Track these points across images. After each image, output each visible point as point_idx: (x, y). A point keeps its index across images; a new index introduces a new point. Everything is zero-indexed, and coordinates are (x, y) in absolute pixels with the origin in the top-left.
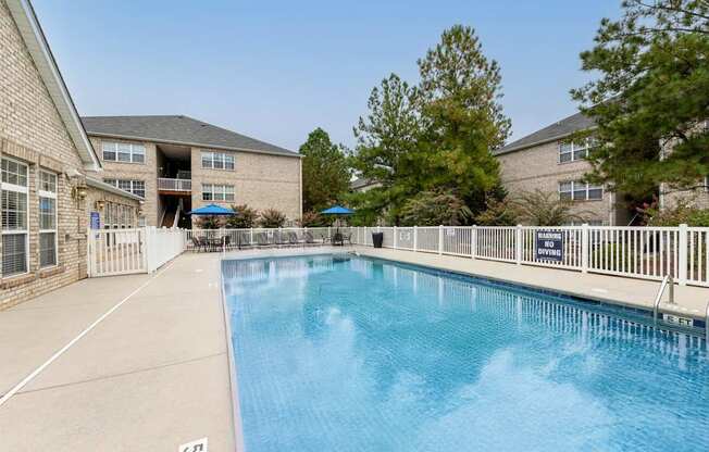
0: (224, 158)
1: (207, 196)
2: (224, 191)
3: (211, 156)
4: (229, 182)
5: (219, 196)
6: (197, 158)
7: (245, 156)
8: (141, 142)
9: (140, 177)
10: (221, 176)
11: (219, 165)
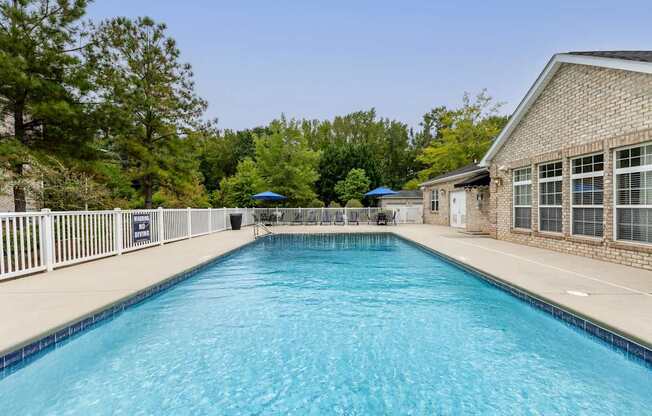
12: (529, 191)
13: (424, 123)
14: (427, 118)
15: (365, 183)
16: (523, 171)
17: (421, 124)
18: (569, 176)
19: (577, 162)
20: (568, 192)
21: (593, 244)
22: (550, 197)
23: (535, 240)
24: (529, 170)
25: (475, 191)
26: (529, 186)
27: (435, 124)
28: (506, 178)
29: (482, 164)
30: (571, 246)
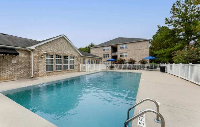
0: (125, 46)
1: (121, 56)
2: (125, 54)
3: (122, 46)
4: (126, 52)
5: (123, 56)
6: (119, 47)
7: (130, 44)
8: (109, 46)
9: (109, 53)
10: (124, 50)
11: (123, 48)
12: (52, 61)
18: (63, 59)
22: (59, 63)
24: (52, 55)
26: (52, 59)
28: (44, 56)
29: (33, 47)
30: (64, 72)
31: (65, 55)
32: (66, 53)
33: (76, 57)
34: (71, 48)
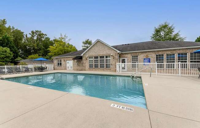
12: (92, 61)
13: (31, 34)
14: (33, 32)
15: (10, 54)
16: (91, 57)
17: (30, 34)
18: (99, 59)
19: (100, 57)
20: (99, 61)
21: (103, 69)
22: (96, 62)
23: (94, 70)
24: (92, 57)
25: (76, 60)
26: (92, 60)
27: (37, 36)
28: (88, 58)
29: (82, 55)
30: (100, 70)
31: (101, 56)
32: (101, 54)
33: (112, 55)
34: (106, 48)
